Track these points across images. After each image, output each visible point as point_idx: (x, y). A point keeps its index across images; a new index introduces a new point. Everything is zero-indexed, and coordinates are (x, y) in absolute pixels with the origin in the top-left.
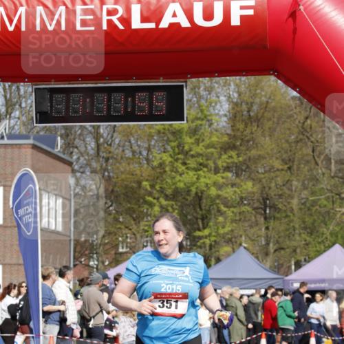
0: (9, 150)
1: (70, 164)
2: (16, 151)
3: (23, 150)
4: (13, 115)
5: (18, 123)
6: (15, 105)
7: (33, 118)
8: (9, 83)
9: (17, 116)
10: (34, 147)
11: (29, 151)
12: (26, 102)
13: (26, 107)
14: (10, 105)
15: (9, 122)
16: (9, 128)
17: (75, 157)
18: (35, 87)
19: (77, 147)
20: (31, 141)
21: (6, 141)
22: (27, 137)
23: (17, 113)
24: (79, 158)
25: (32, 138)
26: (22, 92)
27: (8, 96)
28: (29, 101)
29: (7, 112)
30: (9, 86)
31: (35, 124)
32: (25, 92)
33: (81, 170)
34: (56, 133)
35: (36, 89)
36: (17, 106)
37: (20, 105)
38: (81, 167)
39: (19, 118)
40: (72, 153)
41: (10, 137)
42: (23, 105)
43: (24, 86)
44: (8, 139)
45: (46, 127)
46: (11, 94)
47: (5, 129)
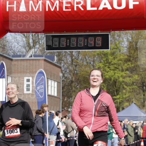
0: (34, 62)
1: (60, 68)
2: (37, 62)
3: (40, 62)
4: (36, 47)
5: (38, 50)
6: (37, 42)
7: (44, 48)
8: (34, 33)
9: (38, 47)
10: (45, 60)
11: (43, 62)
12: (41, 41)
13: (41, 44)
14: (35, 43)
15: (34, 50)
16: (35, 52)
17: (62, 65)
18: (45, 35)
19: (63, 61)
20: (44, 58)
21: (33, 58)
22: (42, 56)
23: (38, 46)
24: (64, 65)
25: (44, 56)
26: (40, 37)
27: (34, 39)
28: (43, 41)
29: (33, 45)
30: (34, 34)
31: (45, 51)
32: (41, 37)
33: (65, 70)
34: (54, 54)
35: (46, 36)
36: (38, 43)
37: (39, 43)
38: (65, 69)
39: (38, 48)
40: (61, 63)
41: (35, 56)
42: (40, 43)
43: (41, 34)
44: (34, 57)
45: (50, 52)
46: (35, 38)
47: (33, 53)
